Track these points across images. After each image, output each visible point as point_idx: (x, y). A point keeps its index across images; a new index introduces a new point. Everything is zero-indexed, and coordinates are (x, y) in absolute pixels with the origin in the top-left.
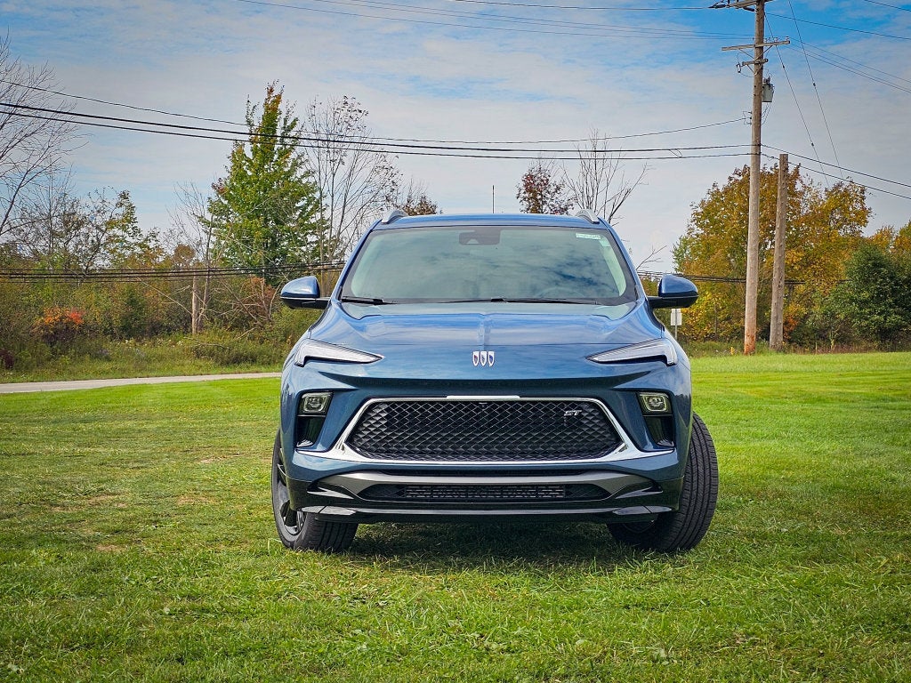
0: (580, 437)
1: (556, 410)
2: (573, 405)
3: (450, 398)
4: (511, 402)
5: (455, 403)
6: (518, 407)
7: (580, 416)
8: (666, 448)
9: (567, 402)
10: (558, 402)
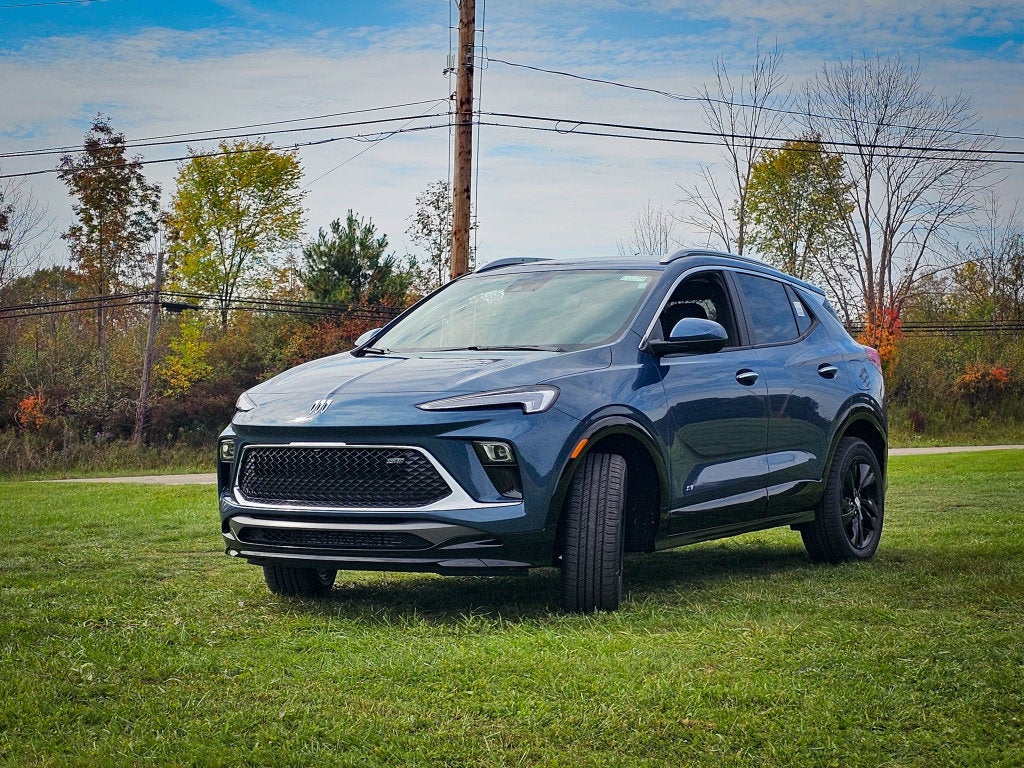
0: (404, 486)
1: (379, 458)
2: (397, 453)
3: (292, 444)
4: (340, 449)
5: (297, 449)
6: (345, 454)
7: (404, 464)
8: (513, 499)
9: (391, 450)
10: (383, 449)
